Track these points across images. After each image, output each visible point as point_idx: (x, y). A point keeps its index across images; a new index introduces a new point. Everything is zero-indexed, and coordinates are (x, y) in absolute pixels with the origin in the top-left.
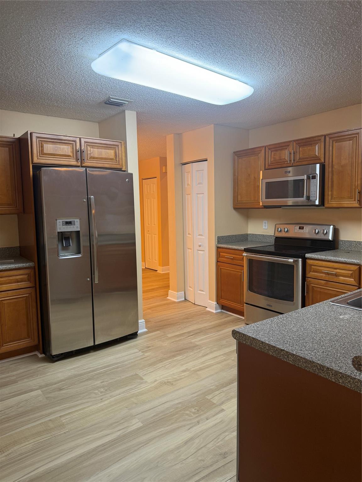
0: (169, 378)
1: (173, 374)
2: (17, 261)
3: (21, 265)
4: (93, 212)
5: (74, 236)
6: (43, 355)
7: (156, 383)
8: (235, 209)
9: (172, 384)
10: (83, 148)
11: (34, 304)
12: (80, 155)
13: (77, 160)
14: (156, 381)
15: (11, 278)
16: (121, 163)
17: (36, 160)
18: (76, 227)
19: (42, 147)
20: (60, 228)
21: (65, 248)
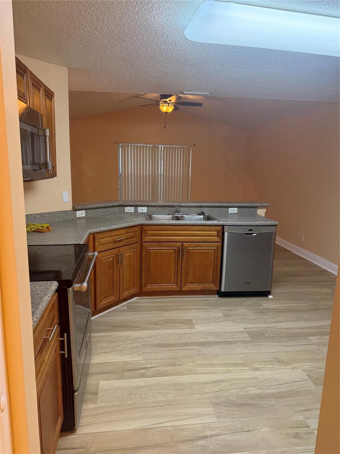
0: (278, 367)
1: (271, 370)
7: (294, 366)
9: (276, 359)
14: (293, 368)
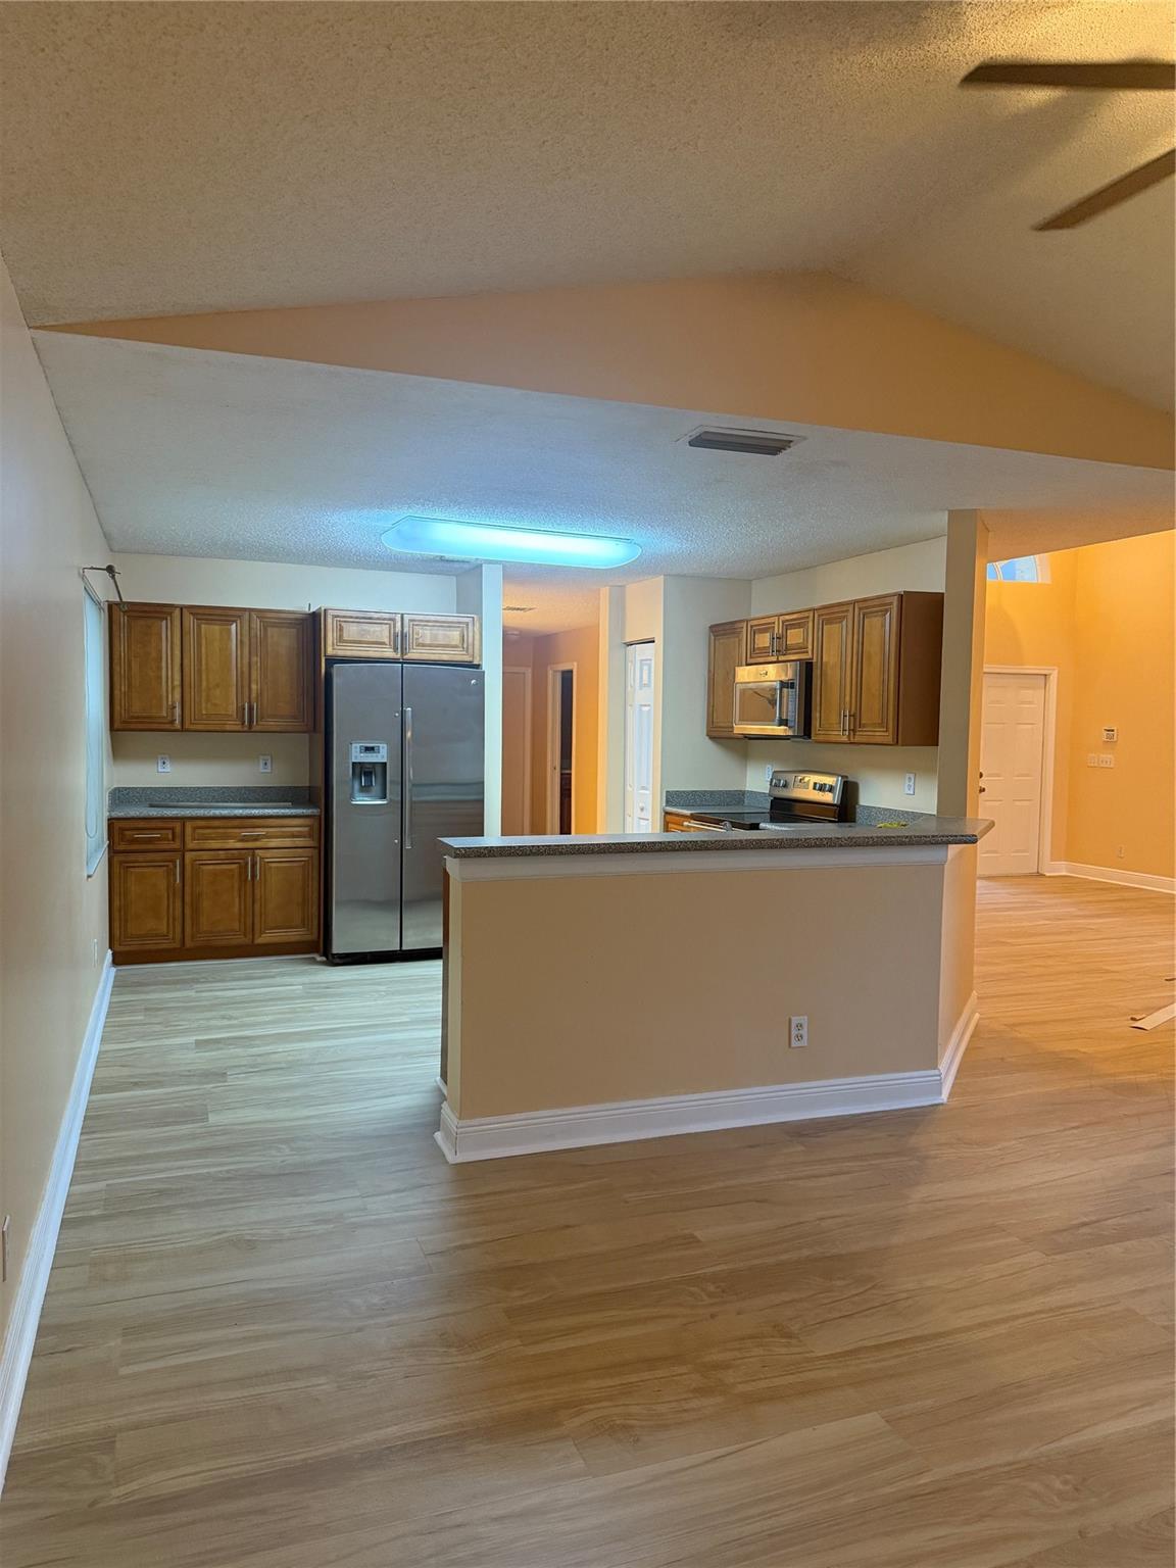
2: (296, 804)
3: (299, 811)
4: (409, 734)
5: (379, 770)
6: (324, 959)
8: (712, 738)
10: (406, 630)
11: (316, 874)
12: (401, 640)
13: (396, 650)
15: (284, 829)
16: (470, 651)
17: (330, 651)
18: (381, 756)
19: (341, 629)
20: (356, 757)
21: (365, 789)
